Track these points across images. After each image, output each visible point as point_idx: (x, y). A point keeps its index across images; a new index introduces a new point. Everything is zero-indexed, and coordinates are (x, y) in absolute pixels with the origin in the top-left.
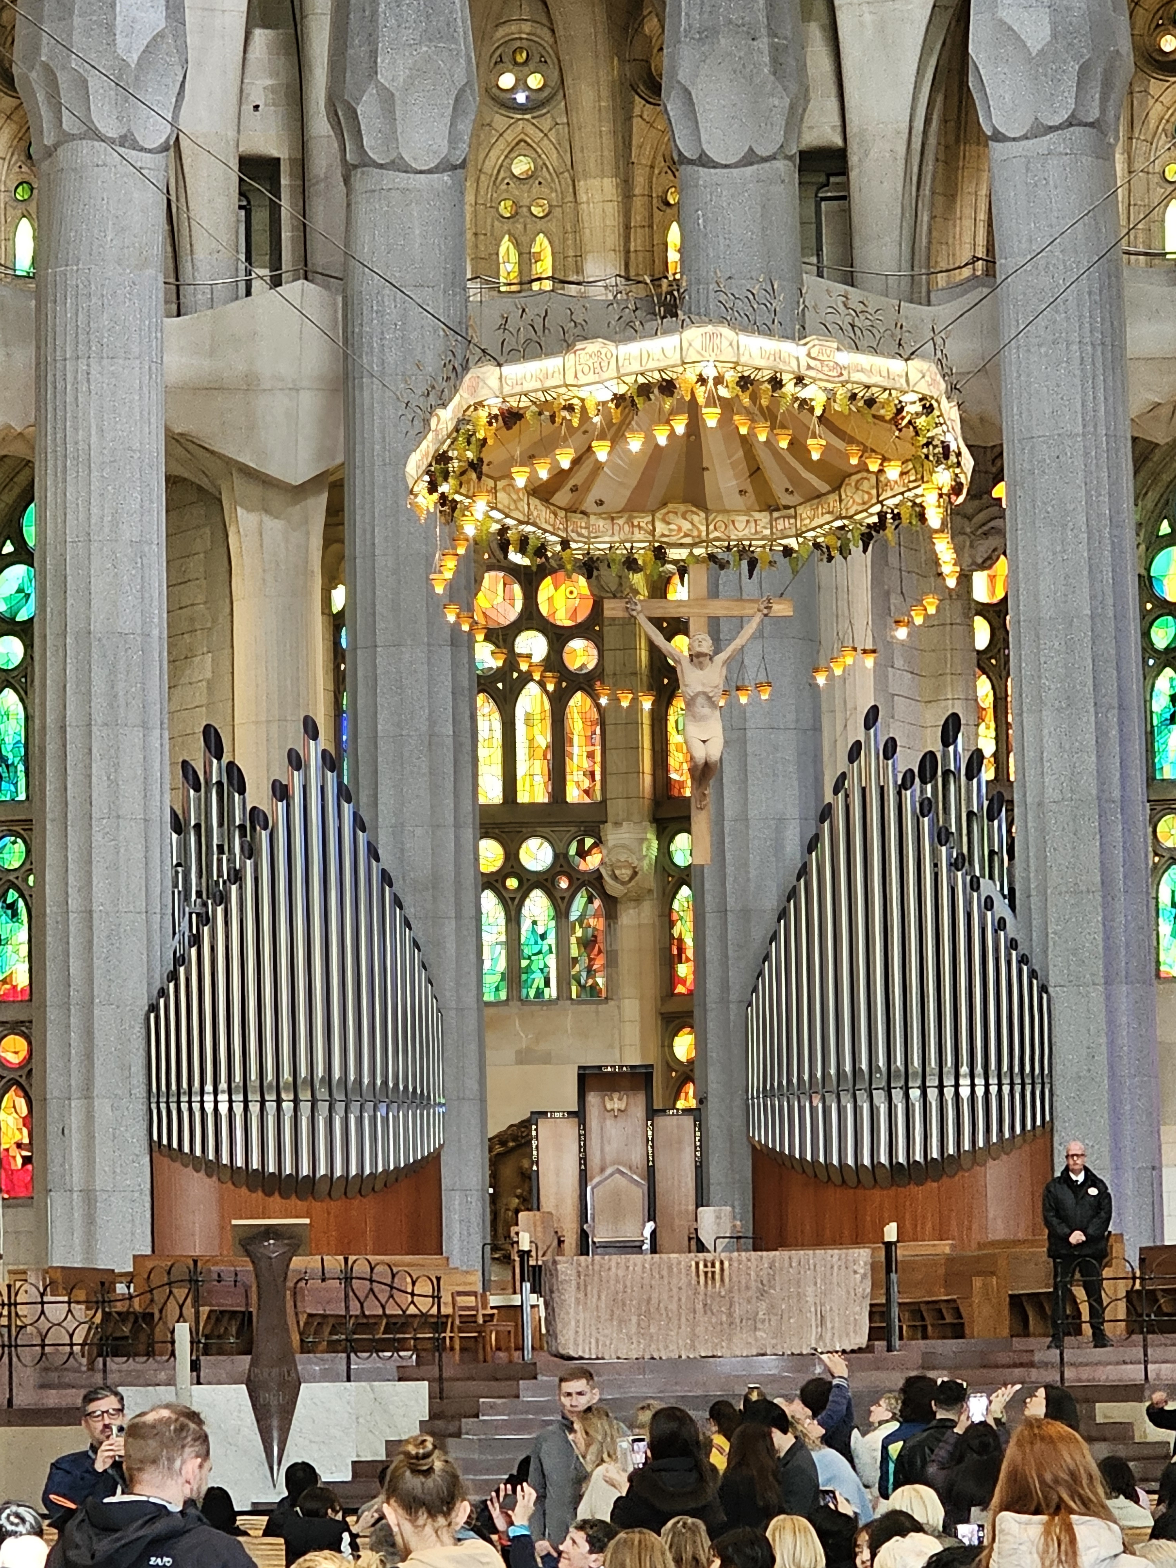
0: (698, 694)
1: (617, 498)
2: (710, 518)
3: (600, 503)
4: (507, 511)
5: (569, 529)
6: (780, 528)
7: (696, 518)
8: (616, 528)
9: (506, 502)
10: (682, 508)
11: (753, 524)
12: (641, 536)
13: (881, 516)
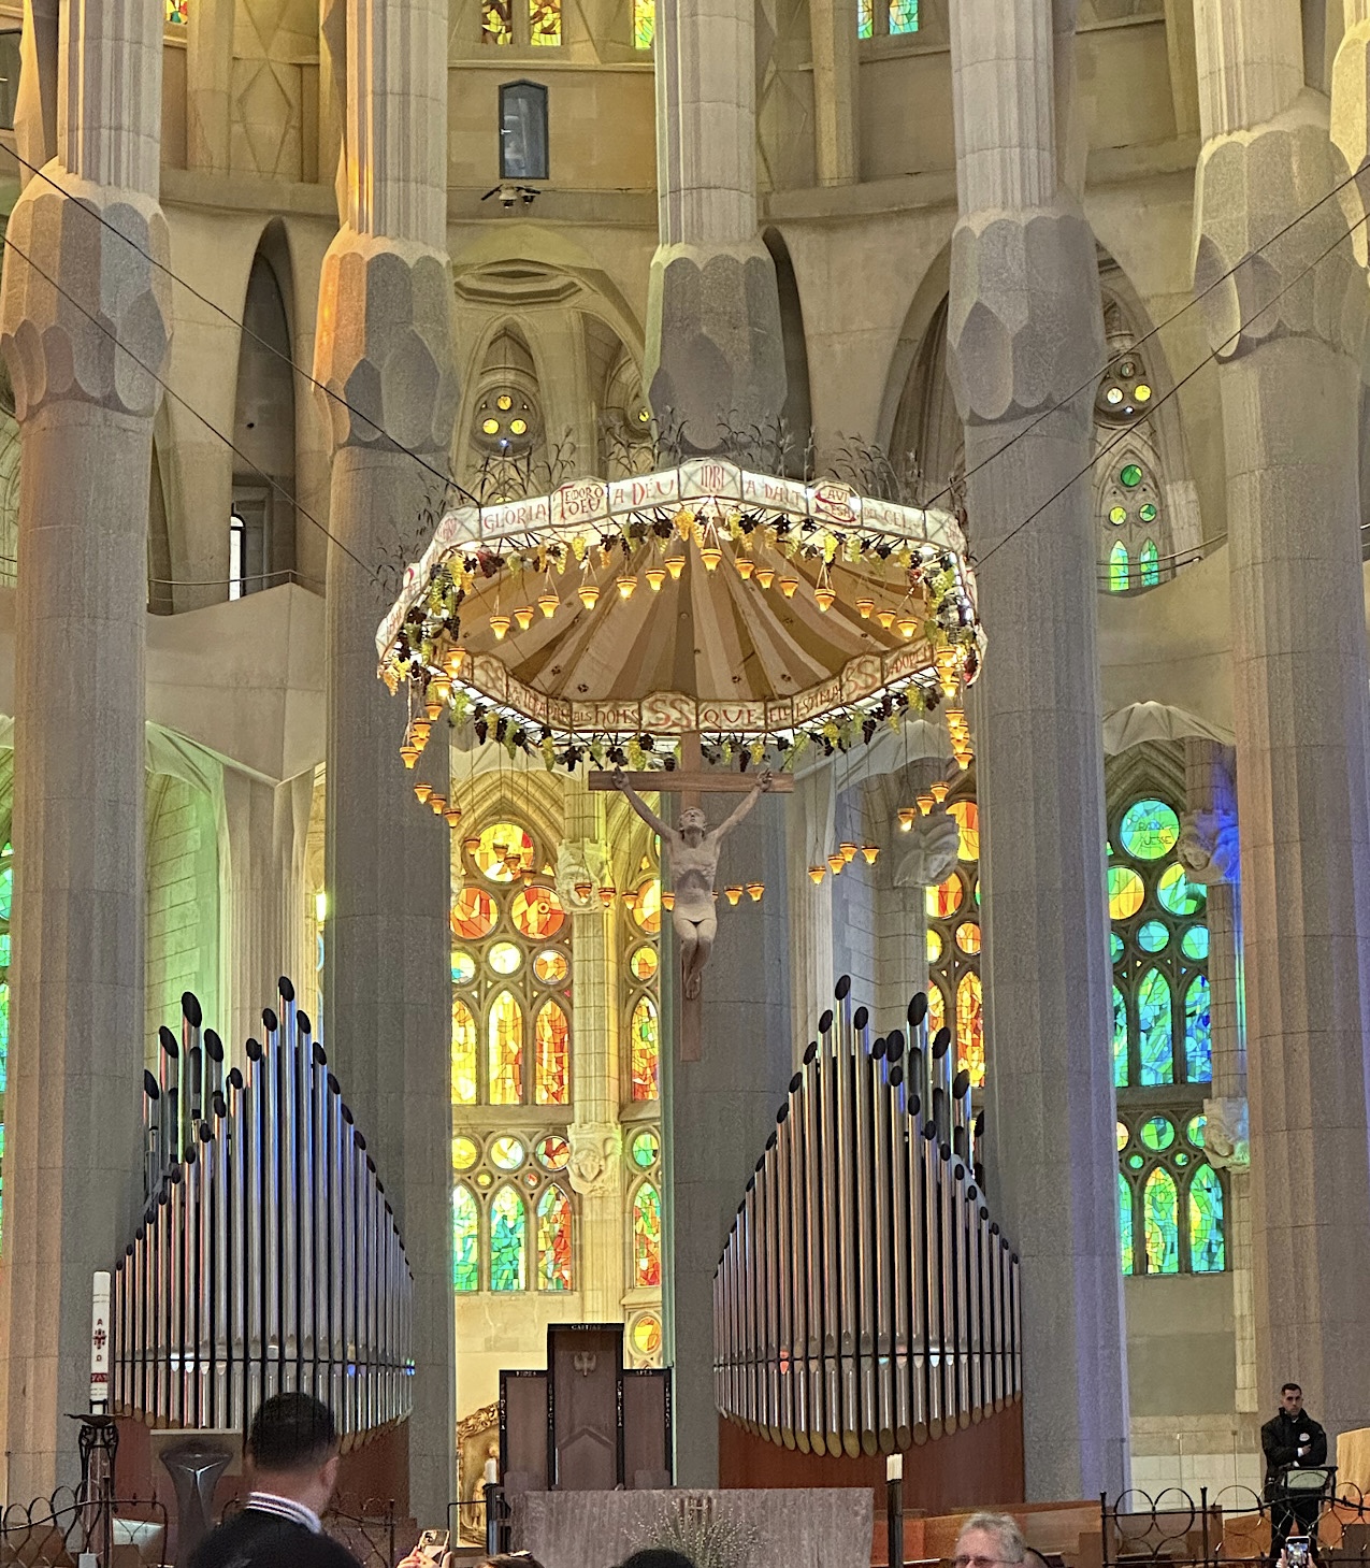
0: (690, 872)
1: (601, 686)
2: (701, 708)
3: (583, 688)
4: (484, 688)
5: (551, 716)
6: (774, 718)
7: (685, 708)
8: (600, 716)
9: (483, 678)
10: (671, 696)
11: (746, 715)
12: (627, 726)
13: (886, 701)
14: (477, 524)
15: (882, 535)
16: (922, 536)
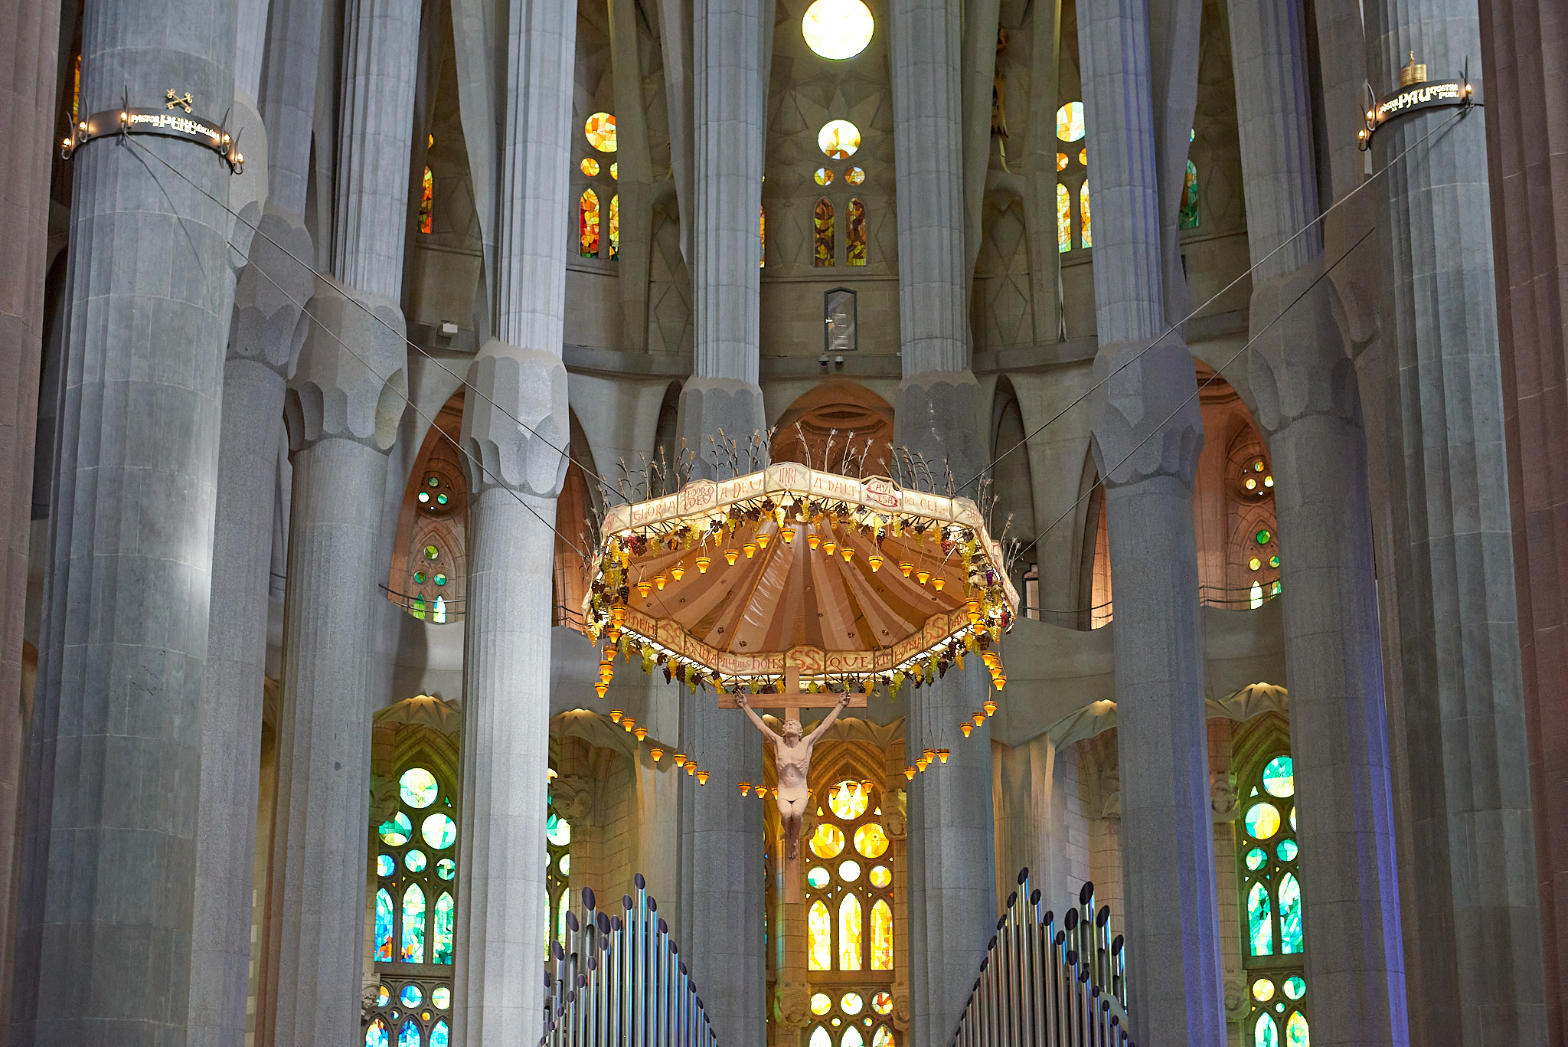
0: (788, 766)
1: (757, 642)
2: (828, 656)
3: (743, 644)
4: (665, 643)
5: (720, 664)
6: (880, 663)
7: (816, 656)
8: (756, 664)
9: (665, 636)
10: (806, 649)
11: (860, 661)
12: (775, 670)
13: (952, 646)
14: (629, 517)
15: (918, 517)
16: (949, 517)
